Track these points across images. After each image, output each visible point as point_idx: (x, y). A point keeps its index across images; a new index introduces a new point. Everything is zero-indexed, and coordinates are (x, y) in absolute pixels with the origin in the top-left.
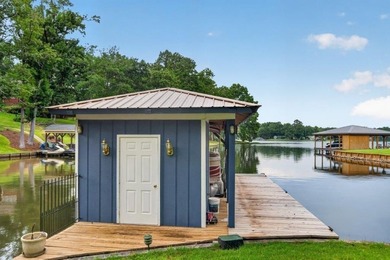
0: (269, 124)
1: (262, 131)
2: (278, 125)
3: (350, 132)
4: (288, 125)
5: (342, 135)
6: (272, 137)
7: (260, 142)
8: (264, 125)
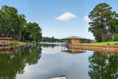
0: (45, 38)
1: (43, 40)
2: (48, 38)
3: (74, 38)
4: (50, 38)
5: (71, 39)
6: (46, 42)
7: (42, 43)
8: (44, 38)
